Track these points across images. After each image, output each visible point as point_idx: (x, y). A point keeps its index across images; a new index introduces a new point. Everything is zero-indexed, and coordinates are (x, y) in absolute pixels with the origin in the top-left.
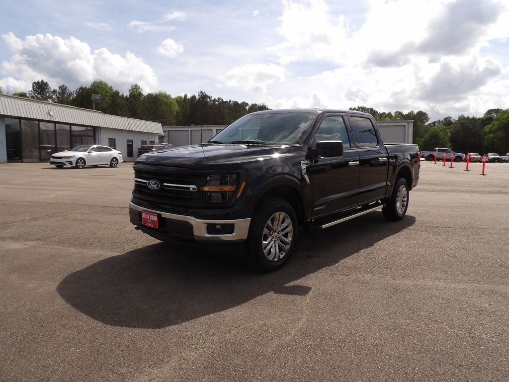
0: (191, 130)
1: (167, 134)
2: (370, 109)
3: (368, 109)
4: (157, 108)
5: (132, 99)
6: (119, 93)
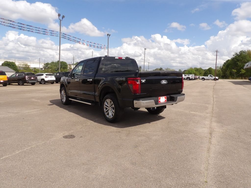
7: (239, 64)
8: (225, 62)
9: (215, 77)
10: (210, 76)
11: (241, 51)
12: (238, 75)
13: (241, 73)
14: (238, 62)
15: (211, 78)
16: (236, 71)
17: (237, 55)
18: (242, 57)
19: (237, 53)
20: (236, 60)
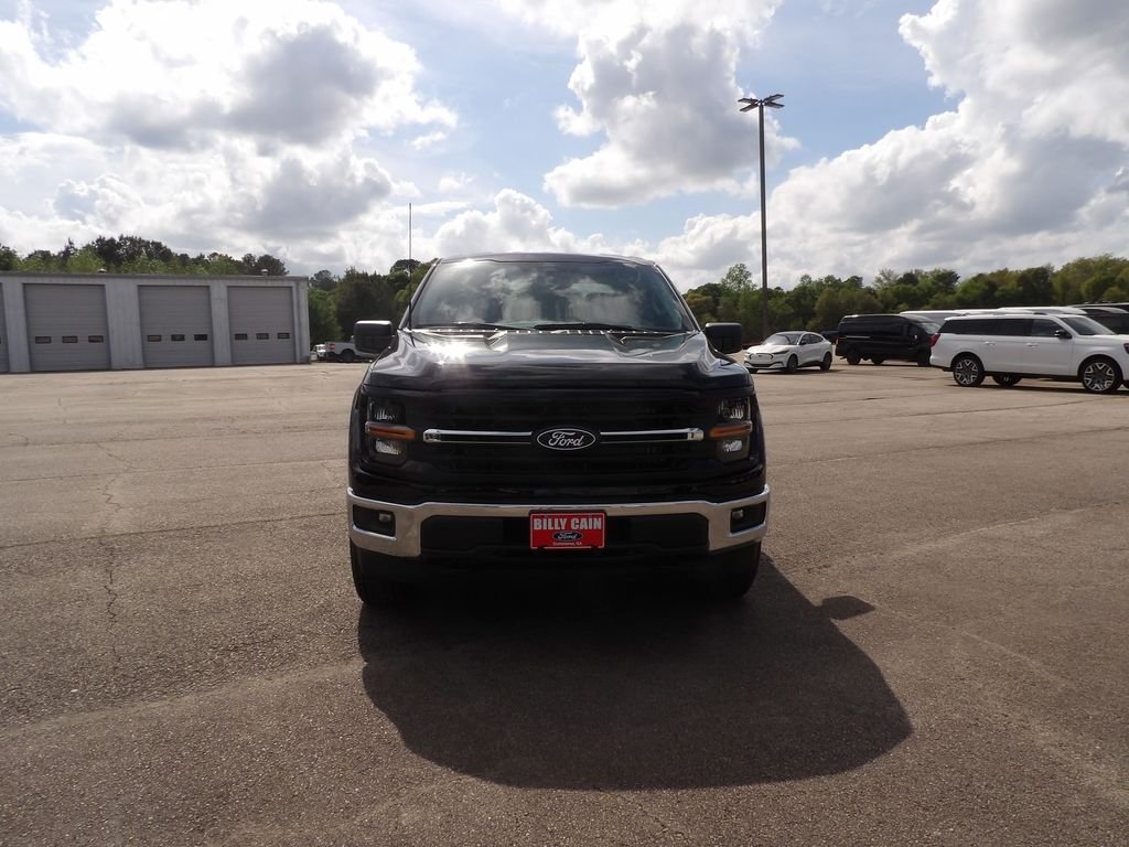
2: (153, 243)
3: (148, 243)
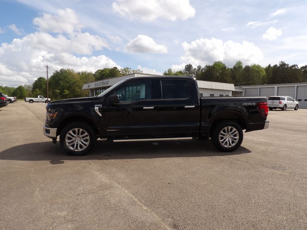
0: (260, 88)
1: (244, 91)
4: (249, 74)
5: (234, 70)
6: (226, 67)
7: (61, 83)
8: (36, 80)
9: (48, 99)
10: (40, 97)
11: (62, 69)
12: (61, 96)
13: (64, 94)
14: (61, 82)
15: (42, 100)
16: (60, 92)
17: (58, 73)
18: (64, 76)
19: (58, 71)
20: (58, 79)
